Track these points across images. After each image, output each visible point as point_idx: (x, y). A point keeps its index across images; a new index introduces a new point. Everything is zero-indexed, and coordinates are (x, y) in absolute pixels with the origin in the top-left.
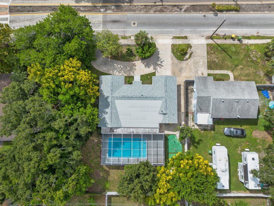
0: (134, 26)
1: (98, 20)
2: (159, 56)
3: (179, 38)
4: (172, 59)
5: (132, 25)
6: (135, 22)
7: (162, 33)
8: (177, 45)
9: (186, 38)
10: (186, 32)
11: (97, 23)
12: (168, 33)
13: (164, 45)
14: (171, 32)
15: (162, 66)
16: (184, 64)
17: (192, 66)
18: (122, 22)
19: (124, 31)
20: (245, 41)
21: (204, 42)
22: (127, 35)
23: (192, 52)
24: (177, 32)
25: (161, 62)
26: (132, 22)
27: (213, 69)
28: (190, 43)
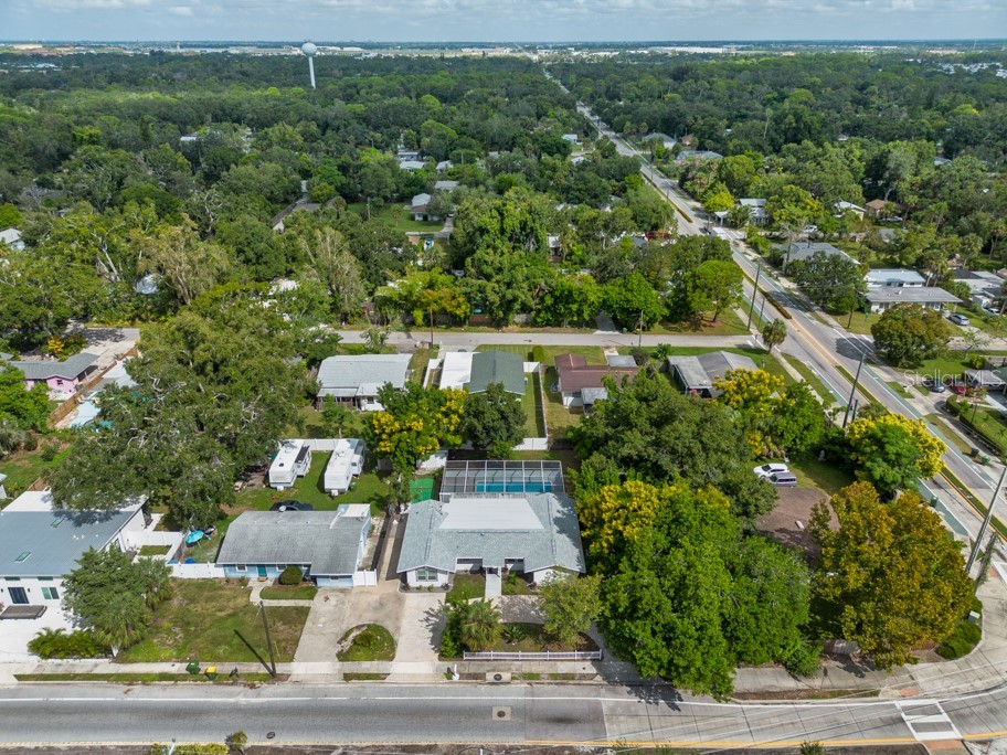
0: (503, 709)
1: (618, 725)
2: (431, 634)
3: (368, 676)
4: (398, 628)
5: (507, 710)
6: (499, 718)
7: (415, 691)
8: (379, 659)
9: (347, 677)
10: (343, 693)
11: (622, 718)
12: (400, 691)
13: (416, 659)
14: (389, 692)
15: (428, 613)
16: (368, 618)
17: (347, 615)
18: (542, 719)
19: (533, 694)
20: (179, 668)
21: (297, 668)
22: (524, 685)
23: (339, 642)
24: (371, 693)
25: (427, 620)
26: (507, 718)
27: (296, 608)
28: (338, 665)
